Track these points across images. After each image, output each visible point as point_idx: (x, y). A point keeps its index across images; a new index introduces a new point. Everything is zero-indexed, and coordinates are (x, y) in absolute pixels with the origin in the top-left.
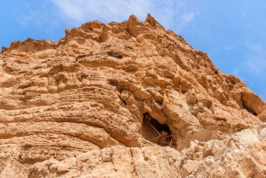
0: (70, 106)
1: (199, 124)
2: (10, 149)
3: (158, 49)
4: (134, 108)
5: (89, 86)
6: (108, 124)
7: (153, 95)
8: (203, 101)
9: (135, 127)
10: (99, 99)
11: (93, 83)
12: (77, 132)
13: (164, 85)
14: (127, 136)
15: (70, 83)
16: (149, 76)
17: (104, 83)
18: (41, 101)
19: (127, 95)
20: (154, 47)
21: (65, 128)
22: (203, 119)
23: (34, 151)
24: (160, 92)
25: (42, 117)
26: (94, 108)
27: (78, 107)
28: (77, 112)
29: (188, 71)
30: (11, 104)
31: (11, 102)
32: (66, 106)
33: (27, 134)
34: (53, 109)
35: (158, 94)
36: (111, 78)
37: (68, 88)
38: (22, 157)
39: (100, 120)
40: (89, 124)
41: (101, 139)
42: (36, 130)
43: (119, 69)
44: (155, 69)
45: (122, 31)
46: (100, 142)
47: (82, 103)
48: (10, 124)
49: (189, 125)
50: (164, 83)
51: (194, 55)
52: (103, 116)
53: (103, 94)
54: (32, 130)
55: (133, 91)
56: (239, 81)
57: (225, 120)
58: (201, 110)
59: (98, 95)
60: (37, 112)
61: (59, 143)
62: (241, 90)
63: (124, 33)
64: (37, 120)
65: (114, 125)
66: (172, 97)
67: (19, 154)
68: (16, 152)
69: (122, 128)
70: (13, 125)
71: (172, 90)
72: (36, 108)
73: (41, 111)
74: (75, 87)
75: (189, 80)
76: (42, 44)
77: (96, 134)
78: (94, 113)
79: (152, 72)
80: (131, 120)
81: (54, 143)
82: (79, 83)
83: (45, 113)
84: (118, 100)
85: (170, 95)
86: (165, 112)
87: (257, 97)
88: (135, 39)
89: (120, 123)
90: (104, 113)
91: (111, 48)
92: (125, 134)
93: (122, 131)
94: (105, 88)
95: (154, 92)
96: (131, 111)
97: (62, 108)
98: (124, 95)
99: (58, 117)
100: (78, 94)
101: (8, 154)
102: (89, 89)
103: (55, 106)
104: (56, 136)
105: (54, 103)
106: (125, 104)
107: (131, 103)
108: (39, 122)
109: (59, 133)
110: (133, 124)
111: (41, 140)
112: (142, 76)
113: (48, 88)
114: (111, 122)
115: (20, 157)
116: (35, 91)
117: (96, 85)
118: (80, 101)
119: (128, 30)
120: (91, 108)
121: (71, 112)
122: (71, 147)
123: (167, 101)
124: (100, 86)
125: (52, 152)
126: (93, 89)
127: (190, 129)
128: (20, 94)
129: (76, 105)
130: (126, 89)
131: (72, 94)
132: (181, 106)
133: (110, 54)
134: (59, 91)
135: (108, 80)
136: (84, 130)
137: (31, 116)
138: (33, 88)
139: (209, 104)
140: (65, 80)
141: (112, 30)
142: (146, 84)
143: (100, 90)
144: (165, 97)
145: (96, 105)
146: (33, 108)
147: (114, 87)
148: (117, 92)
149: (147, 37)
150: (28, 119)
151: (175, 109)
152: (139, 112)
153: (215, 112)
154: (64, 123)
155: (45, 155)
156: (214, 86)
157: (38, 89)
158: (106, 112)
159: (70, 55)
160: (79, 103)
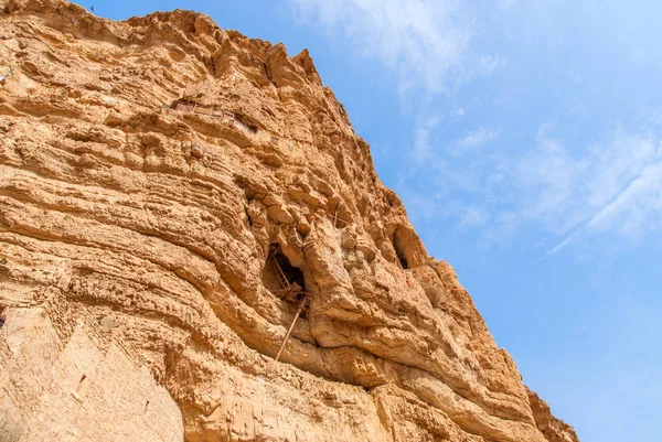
0: (167, 208)
1: (351, 286)
2: (53, 267)
3: (314, 132)
4: (263, 234)
5: (203, 179)
6: (222, 256)
7: (297, 220)
8: (364, 250)
9: (256, 265)
10: (217, 208)
11: (211, 174)
12: (173, 263)
13: (315, 207)
14: (244, 281)
15: (169, 161)
16: (298, 185)
17: (228, 180)
18: (112, 180)
19: (258, 210)
20: (309, 125)
21: (153, 250)
22: (359, 280)
23: (97, 282)
24: (307, 216)
25: (113, 215)
26: (206, 224)
27: (179, 213)
28: (178, 224)
29: (347, 183)
30: (51, 167)
31: (52, 164)
32: (158, 206)
33: (83, 242)
34: (134, 206)
35: (304, 221)
36: (239, 172)
37: (164, 169)
38: (76, 288)
39: (213, 248)
40: (194, 251)
41: (208, 281)
42: (103, 241)
43: (251, 154)
44: (309, 175)
45: (255, 65)
46: (205, 286)
47: (186, 208)
48: (51, 212)
49: (337, 285)
50: (315, 203)
51: (355, 147)
52: (218, 242)
53: (223, 201)
54: (94, 239)
55: (268, 206)
56: (399, 204)
57: (387, 289)
58: (359, 265)
59: (216, 201)
60: (103, 201)
61: (144, 276)
62: (397, 220)
63: (257, 71)
64: (103, 220)
65: (231, 259)
66: (322, 231)
67: (69, 280)
68: (64, 276)
69: (240, 266)
70: (58, 216)
71: (324, 219)
72: (101, 192)
73: (112, 200)
74: (178, 172)
75: (348, 201)
76: (97, 27)
77: (203, 272)
78: (205, 233)
79: (304, 179)
80: (254, 255)
81: (134, 275)
82: (186, 167)
83: (120, 208)
84: (243, 215)
85: (320, 225)
86: (307, 253)
87: (417, 238)
88: (275, 90)
89: (240, 259)
90: (220, 237)
91: (241, 104)
92: (242, 277)
93: (239, 272)
94: (228, 191)
95: (298, 214)
96: (257, 239)
97: (151, 209)
98: (254, 208)
99: (143, 225)
100: (181, 188)
101: (50, 277)
102: (202, 186)
103: (138, 199)
104: (137, 261)
105: (135, 192)
106: (251, 224)
107: (260, 225)
108: (108, 224)
109: (143, 256)
110: (256, 261)
111: (111, 262)
112: (287, 181)
113: (125, 156)
114: (228, 255)
115: (71, 287)
116: (100, 155)
117: (214, 181)
118: (184, 204)
119: (266, 68)
120: (202, 223)
121: (167, 221)
122: (162, 289)
123: (315, 237)
124: (221, 184)
125: (130, 291)
126: (210, 188)
127: (338, 293)
128: (69, 150)
129: (176, 208)
130: (258, 199)
131: (172, 184)
132: (333, 250)
133: (239, 117)
134: (146, 168)
135: (234, 175)
136: (184, 262)
137: (91, 206)
138: (97, 147)
139: (370, 258)
140: (161, 152)
141: (239, 57)
142: (291, 197)
143: (221, 193)
144: (312, 227)
145: (210, 219)
146: (95, 189)
147: (242, 192)
148: (244, 201)
149: (298, 97)
150: (84, 211)
151: (324, 255)
152: (267, 242)
153: (377, 273)
154: (153, 239)
155: (117, 294)
156: (373, 213)
157: (107, 152)
158: (222, 234)
159: (157, 82)
160: (181, 206)
